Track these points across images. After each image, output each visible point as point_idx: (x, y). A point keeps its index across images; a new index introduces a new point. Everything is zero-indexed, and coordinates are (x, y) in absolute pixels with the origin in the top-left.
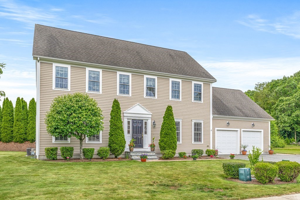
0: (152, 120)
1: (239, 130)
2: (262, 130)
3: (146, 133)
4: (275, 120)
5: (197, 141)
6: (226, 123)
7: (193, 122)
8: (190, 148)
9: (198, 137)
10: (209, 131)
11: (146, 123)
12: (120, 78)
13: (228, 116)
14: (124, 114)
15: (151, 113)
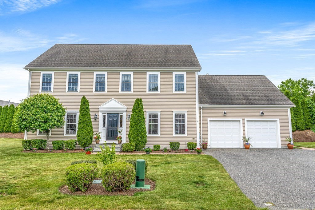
0: (127, 114)
1: (241, 120)
2: (278, 120)
3: (121, 125)
4: (295, 106)
5: (180, 133)
6: (222, 113)
7: (174, 113)
8: (168, 141)
9: (180, 129)
10: (195, 122)
11: (121, 116)
12: (96, 77)
13: (223, 105)
14: (99, 109)
15: (127, 107)
